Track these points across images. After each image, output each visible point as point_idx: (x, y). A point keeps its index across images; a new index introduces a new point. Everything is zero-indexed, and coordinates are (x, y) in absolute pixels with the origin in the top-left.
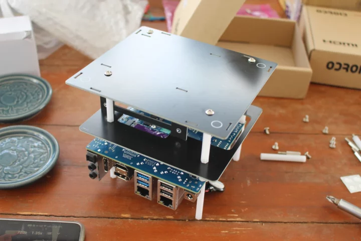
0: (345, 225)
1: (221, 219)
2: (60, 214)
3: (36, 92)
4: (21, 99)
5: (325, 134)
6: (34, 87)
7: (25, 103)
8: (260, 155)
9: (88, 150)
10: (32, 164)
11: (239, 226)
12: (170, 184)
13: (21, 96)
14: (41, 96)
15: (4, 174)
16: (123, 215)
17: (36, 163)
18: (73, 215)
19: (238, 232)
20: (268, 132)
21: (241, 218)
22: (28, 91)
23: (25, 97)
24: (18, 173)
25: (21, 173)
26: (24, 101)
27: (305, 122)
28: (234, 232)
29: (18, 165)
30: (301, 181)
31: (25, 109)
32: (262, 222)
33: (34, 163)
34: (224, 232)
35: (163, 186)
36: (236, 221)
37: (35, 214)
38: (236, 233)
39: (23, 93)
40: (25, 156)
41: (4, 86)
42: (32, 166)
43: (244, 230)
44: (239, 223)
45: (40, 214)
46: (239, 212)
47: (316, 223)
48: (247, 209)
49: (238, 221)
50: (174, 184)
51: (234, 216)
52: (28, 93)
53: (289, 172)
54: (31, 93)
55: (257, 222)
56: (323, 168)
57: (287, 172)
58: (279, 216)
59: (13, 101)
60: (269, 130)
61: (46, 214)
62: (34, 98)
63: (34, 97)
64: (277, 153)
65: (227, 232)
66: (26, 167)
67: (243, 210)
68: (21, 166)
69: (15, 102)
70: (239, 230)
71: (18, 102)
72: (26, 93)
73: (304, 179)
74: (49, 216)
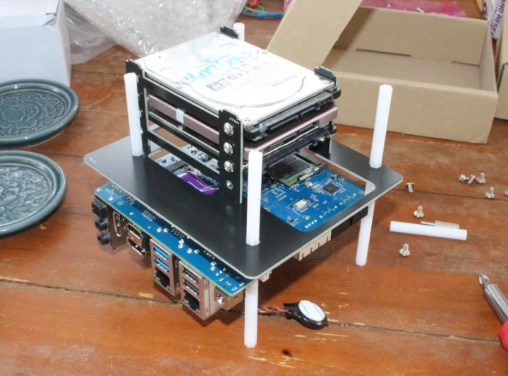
3: (56, 106)
4: (31, 115)
7: (36, 120)
8: (389, 224)
9: (96, 197)
10: (21, 207)
12: (195, 271)
13: (31, 111)
14: (61, 112)
16: (142, 294)
17: (26, 206)
18: (65, 286)
19: (324, 339)
20: (411, 190)
21: (335, 318)
22: (44, 104)
23: (38, 112)
26: (35, 118)
30: (452, 270)
31: (33, 129)
33: (23, 205)
34: (299, 336)
35: (187, 273)
37: (8, 279)
38: (320, 340)
39: (35, 107)
40: (14, 194)
41: (12, 96)
42: (19, 209)
43: (334, 337)
45: (16, 280)
46: (332, 308)
48: (347, 305)
50: (201, 273)
52: (43, 108)
53: (434, 255)
54: (48, 108)
55: (359, 326)
56: (494, 253)
57: (429, 255)
58: (400, 322)
59: (19, 117)
60: (413, 186)
61: (25, 281)
62: (50, 115)
63: (51, 113)
64: (419, 223)
66: (10, 210)
67: (340, 306)
68: (3, 208)
69: (22, 119)
70: (326, 337)
71: (26, 118)
72: (40, 108)
73: (457, 268)
74: (29, 284)
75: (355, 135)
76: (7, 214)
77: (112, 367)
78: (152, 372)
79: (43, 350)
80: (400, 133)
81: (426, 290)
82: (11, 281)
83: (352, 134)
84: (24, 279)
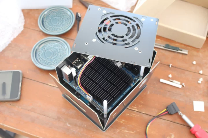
0: (182, 126)
1: (128, 108)
3: (68, 19)
5: (200, 74)
6: (67, 15)
7: (61, 25)
11: (135, 113)
13: (60, 21)
14: (69, 22)
19: (133, 116)
20: (170, 66)
21: (138, 110)
22: (64, 17)
23: (62, 21)
24: (53, 63)
26: (61, 24)
27: (193, 64)
28: (131, 116)
29: (53, 59)
30: (174, 98)
31: (61, 29)
32: (146, 114)
33: (60, 58)
40: (56, 54)
43: (136, 116)
44: (136, 112)
46: (137, 106)
47: (169, 121)
48: (142, 106)
49: (135, 111)
51: (135, 108)
54: (65, 19)
55: (143, 113)
56: (188, 93)
57: (169, 92)
59: (56, 23)
60: (172, 65)
63: (66, 22)
65: (128, 114)
67: (140, 106)
69: (57, 24)
72: (63, 19)
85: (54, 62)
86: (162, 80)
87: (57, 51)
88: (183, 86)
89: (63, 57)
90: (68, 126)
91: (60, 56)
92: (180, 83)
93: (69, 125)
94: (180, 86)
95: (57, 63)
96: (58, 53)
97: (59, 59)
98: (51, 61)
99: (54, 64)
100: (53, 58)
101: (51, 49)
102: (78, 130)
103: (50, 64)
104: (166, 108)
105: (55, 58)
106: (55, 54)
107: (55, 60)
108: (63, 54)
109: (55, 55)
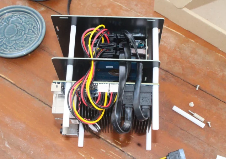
1: (108, 140)
2: (19, 86)
11: (116, 152)
15: (2, 43)
18: (26, 90)
19: (111, 156)
21: (122, 147)
24: (10, 46)
25: (12, 47)
28: (109, 154)
33: (23, 43)
36: (116, 147)
37: (7, 78)
38: (109, 155)
40: (21, 34)
43: (116, 157)
45: (10, 80)
51: (117, 143)
55: (129, 155)
56: (212, 140)
61: (13, 82)
65: (104, 151)
70: (113, 155)
73: (189, 141)
74: (14, 84)
75: (193, 41)
76: (15, 46)
77: (28, 137)
78: (41, 144)
79: (7, 120)
80: (217, 48)
81: (168, 148)
82: (8, 80)
83: (192, 40)
84: (13, 81)
85: (12, 46)
86: (175, 108)
87: (25, 31)
88: (207, 125)
89: (28, 42)
90: (5, 147)
91: (25, 40)
92: (203, 119)
93: (7, 146)
94: (203, 125)
95: (16, 49)
96: (25, 34)
97: (21, 44)
98: (9, 43)
99: (11, 48)
100: (14, 38)
101: (18, 25)
102: (19, 156)
103: (5, 46)
104: (167, 156)
105: (15, 40)
106: (19, 34)
107: (15, 44)
108: (31, 38)
109: (19, 36)
